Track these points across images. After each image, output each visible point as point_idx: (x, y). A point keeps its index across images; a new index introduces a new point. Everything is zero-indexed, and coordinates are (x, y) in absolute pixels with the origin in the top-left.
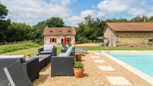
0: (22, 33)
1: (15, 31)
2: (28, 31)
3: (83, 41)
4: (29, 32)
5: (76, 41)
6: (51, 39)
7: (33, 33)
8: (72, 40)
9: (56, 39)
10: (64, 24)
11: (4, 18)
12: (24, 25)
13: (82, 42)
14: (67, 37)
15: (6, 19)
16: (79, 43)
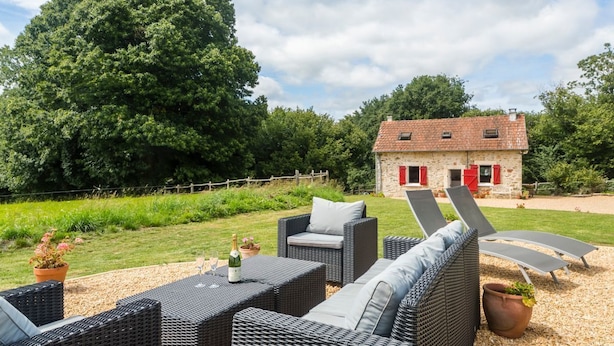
0: (304, 146)
1: (281, 137)
2: (322, 138)
3: (572, 181)
4: (325, 143)
5: (528, 179)
6: (402, 169)
7: (339, 144)
8: (504, 174)
9: (424, 169)
10: (470, 104)
11: (249, 93)
12: (309, 118)
13: (562, 188)
14: (479, 163)
15: (252, 99)
16: (543, 194)
